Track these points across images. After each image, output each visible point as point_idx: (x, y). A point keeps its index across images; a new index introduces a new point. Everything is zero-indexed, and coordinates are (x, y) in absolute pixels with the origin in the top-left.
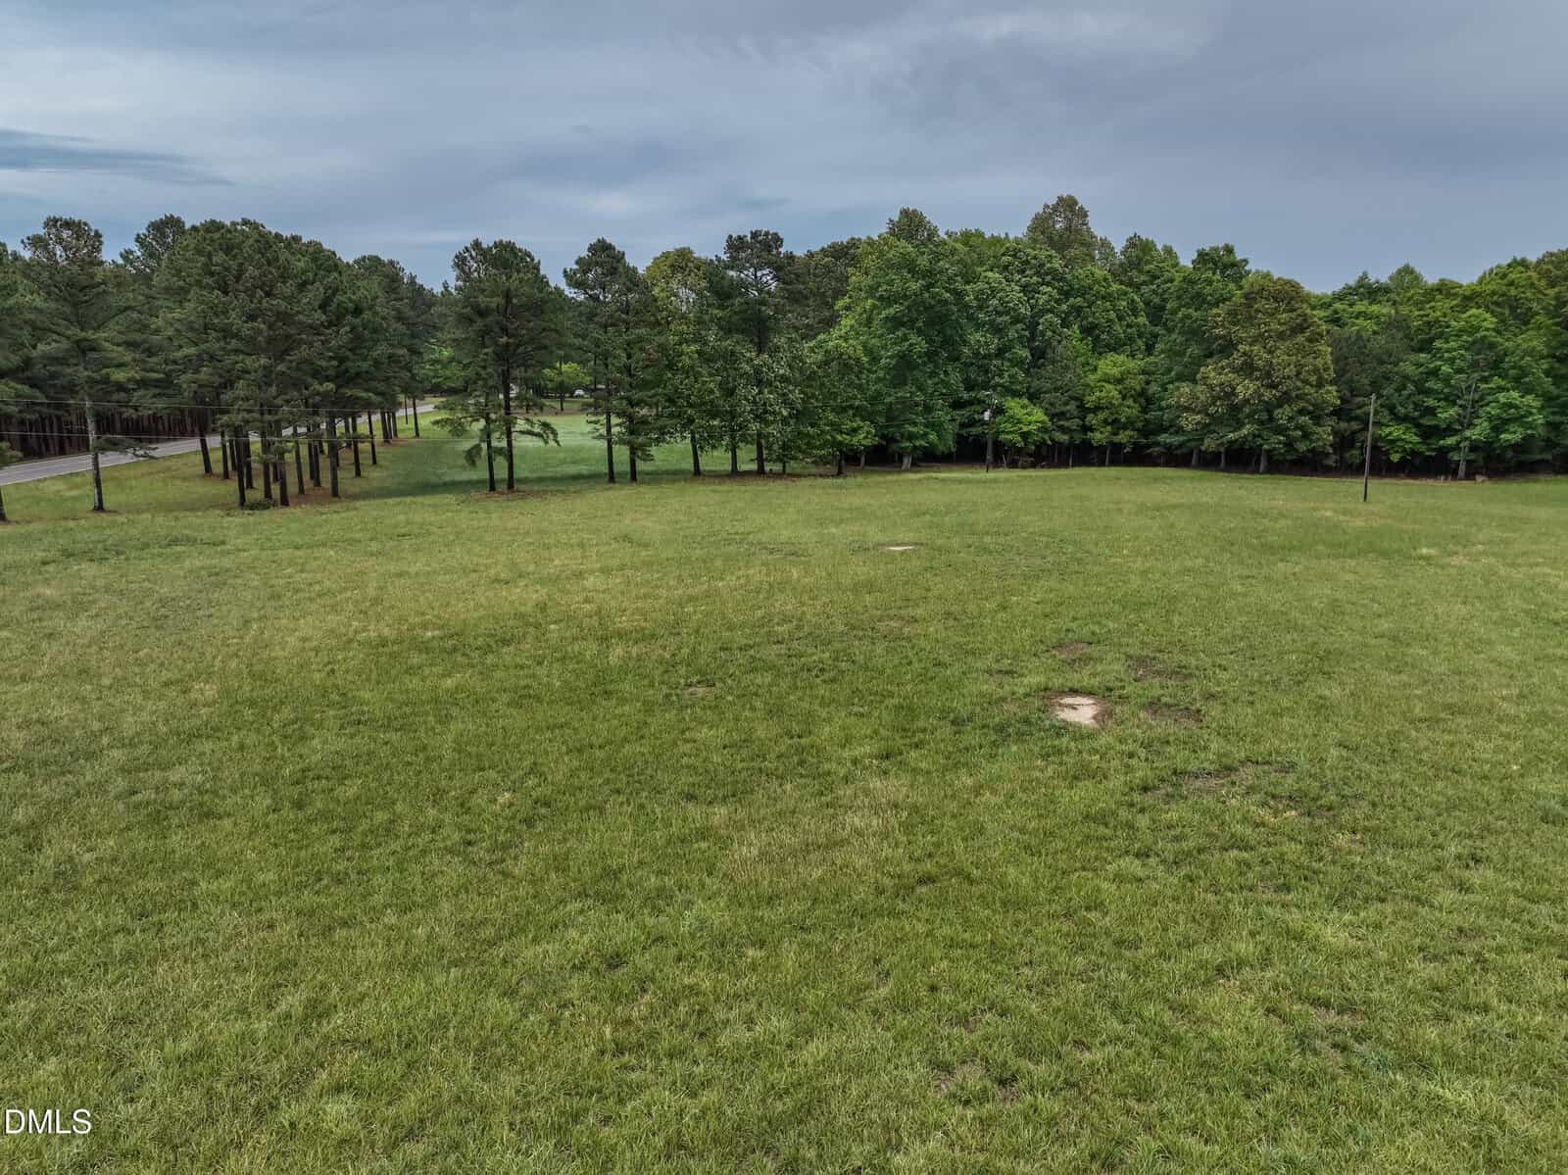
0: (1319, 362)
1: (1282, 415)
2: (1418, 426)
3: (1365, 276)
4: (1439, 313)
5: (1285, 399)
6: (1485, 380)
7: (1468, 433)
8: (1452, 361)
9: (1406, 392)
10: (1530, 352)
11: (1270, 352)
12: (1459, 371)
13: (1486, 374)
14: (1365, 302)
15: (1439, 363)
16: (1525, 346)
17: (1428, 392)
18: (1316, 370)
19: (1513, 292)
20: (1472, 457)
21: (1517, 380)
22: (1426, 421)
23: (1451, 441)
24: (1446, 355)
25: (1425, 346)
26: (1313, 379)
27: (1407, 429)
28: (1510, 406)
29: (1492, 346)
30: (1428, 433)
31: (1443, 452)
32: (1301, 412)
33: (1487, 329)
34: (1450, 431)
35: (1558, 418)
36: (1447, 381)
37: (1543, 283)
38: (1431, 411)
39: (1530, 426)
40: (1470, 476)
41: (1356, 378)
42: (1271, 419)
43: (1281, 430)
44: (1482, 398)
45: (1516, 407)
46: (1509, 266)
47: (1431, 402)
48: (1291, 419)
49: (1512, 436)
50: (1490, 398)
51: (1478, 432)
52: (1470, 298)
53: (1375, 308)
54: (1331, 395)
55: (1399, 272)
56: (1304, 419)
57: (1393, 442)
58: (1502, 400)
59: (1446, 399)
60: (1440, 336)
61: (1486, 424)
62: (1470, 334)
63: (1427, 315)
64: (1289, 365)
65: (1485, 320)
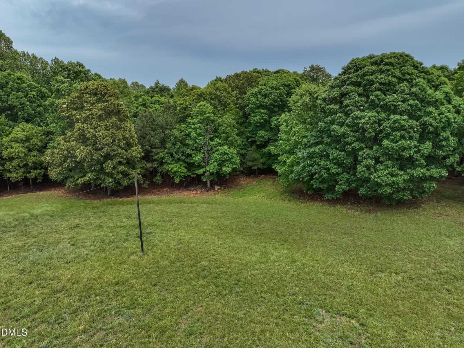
0: (127, 134)
1: (108, 166)
2: (185, 163)
3: (158, 83)
4: (187, 103)
5: (107, 157)
6: (212, 139)
7: (208, 168)
8: (195, 129)
9: (177, 147)
10: (229, 125)
11: (95, 128)
12: (200, 135)
13: (212, 136)
14: (159, 95)
15: (190, 130)
16: (226, 121)
17: (187, 145)
18: (124, 138)
19: (218, 93)
20: (212, 178)
21: (226, 139)
22: (189, 160)
23: (201, 171)
24: (193, 126)
25: (183, 121)
26: (123, 143)
28: (225, 153)
29: (213, 121)
30: (191, 167)
31: (199, 176)
32: (120, 163)
33: (209, 113)
34: (200, 166)
36: (195, 139)
37: (230, 89)
38: (190, 156)
40: (212, 187)
41: (152, 139)
42: (102, 169)
43: (110, 175)
44: (212, 149)
45: (228, 154)
46: (216, 80)
47: (189, 151)
48: (114, 168)
49: (227, 168)
50: (215, 149)
51: (212, 167)
52: (201, 96)
53: (163, 99)
54: (137, 152)
56: (122, 168)
57: (174, 173)
58: (221, 151)
59: (196, 149)
60: (188, 116)
61: (215, 163)
62: (202, 115)
63: (183, 104)
64: (107, 136)
65: (207, 108)
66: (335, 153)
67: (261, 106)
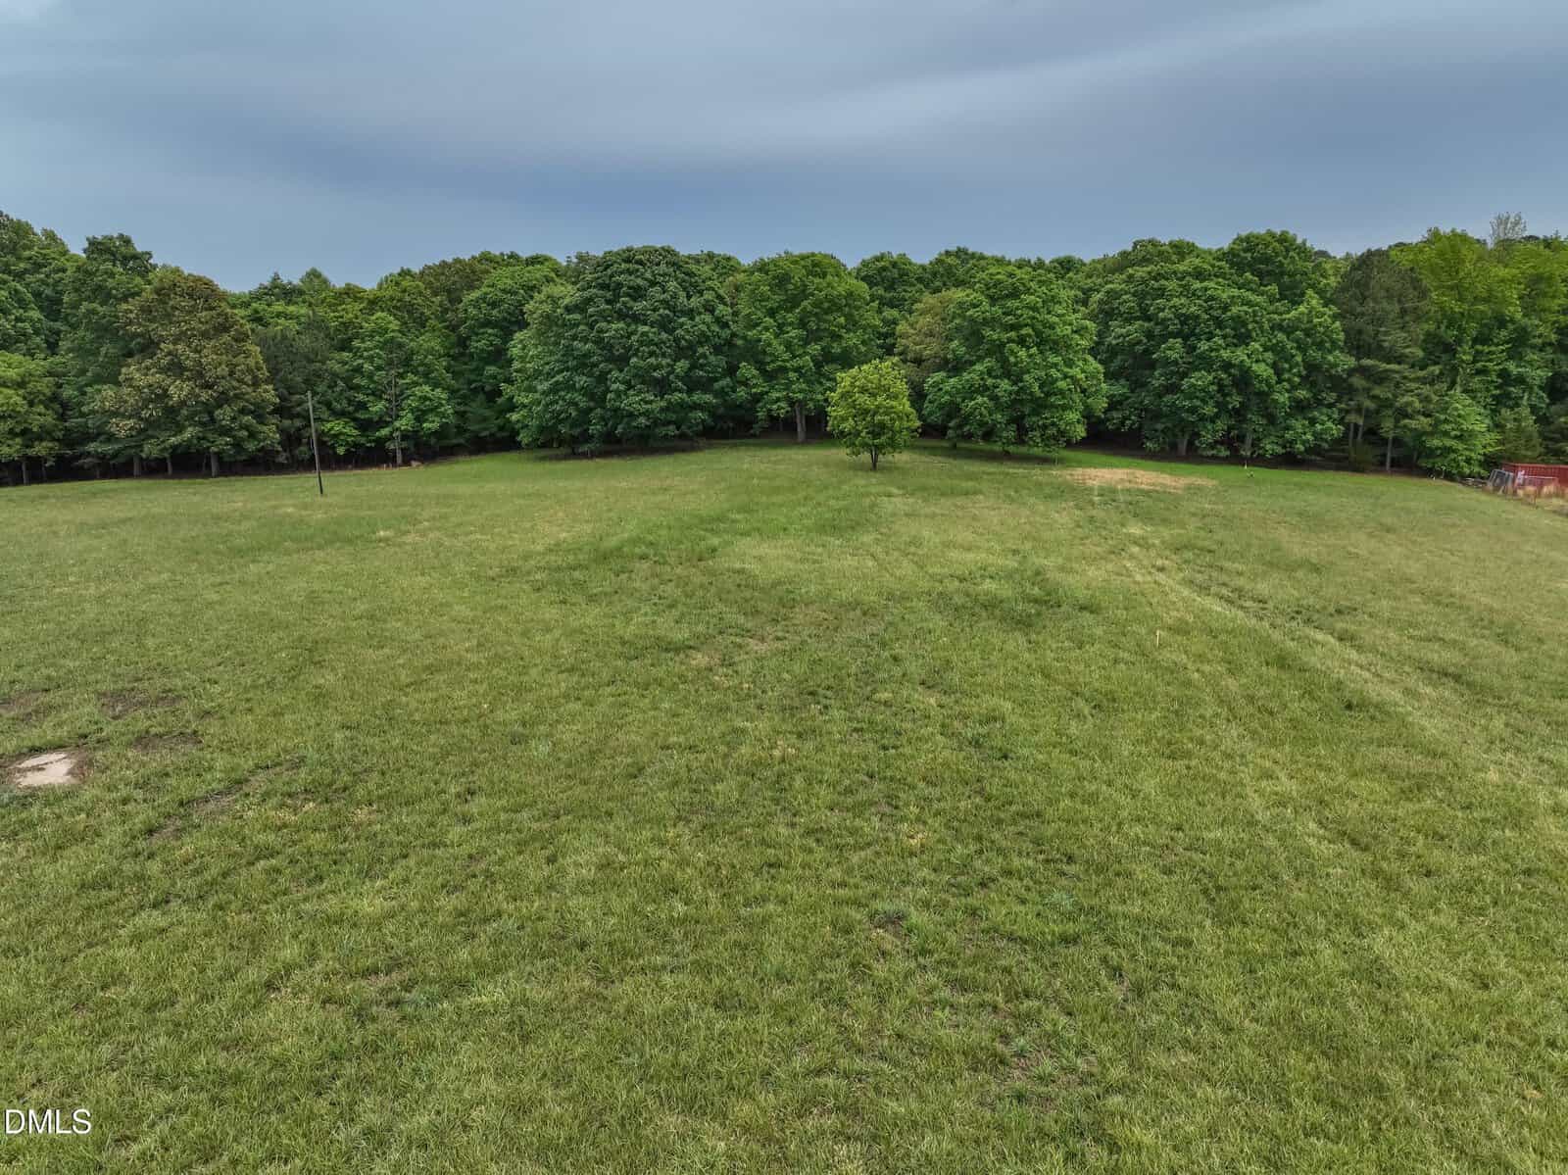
0: (251, 362)
1: (224, 415)
2: (355, 420)
3: (277, 277)
4: (350, 315)
5: (223, 399)
6: (401, 376)
7: (397, 424)
8: (371, 359)
9: (338, 389)
10: (430, 351)
11: (196, 351)
12: (379, 368)
13: (401, 371)
14: (282, 302)
15: (361, 361)
16: (425, 346)
17: (357, 388)
18: (249, 370)
19: (407, 299)
20: (404, 444)
21: (426, 375)
22: (361, 415)
23: (385, 432)
24: (365, 354)
25: (345, 346)
26: (248, 379)
27: (346, 423)
28: (426, 398)
29: (400, 346)
30: (365, 426)
31: (380, 442)
32: (243, 411)
33: (393, 331)
34: (381, 423)
35: (462, 408)
36: (370, 377)
37: (429, 291)
38: (363, 406)
39: (443, 415)
40: (406, 462)
42: (213, 420)
43: (225, 431)
44: (402, 393)
45: (431, 400)
46: (400, 275)
47: (361, 397)
48: (233, 419)
49: (431, 424)
50: (409, 392)
51: (405, 422)
52: (374, 303)
54: (269, 394)
55: (308, 275)
56: (248, 419)
57: (336, 436)
58: (419, 394)
59: (373, 394)
60: (356, 336)
61: (409, 415)
62: (381, 335)
63: (342, 317)
64: (220, 364)
65: (390, 322)
66: (581, 380)
67: (487, 323)
